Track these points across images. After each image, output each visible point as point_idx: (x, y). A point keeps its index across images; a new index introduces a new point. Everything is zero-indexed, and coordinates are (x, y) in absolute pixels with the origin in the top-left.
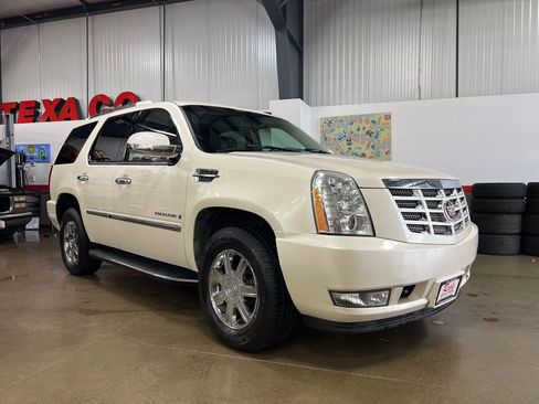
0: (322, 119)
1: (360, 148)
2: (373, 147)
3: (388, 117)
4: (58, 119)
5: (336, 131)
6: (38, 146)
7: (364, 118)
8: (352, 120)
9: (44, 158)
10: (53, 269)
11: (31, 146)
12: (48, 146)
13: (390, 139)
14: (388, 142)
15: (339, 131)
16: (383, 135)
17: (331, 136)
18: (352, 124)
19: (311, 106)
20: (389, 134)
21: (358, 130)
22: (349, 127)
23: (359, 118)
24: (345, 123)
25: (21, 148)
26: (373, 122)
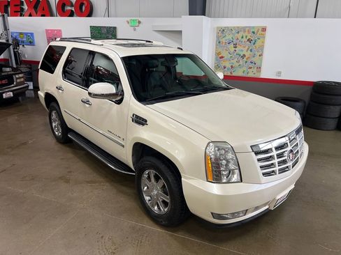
0: (218, 28)
1: (242, 51)
2: (251, 51)
3: (264, 29)
4: (37, 15)
5: (227, 38)
6: (26, 34)
7: (247, 29)
8: (239, 30)
9: (30, 42)
10: (47, 135)
11: (21, 33)
12: (32, 34)
13: (263, 46)
14: (262, 47)
15: (229, 37)
16: (259, 43)
17: (223, 40)
18: (238, 33)
19: (211, 17)
20: (263, 42)
21: (242, 37)
22: (236, 35)
23: (244, 29)
24: (234, 32)
25: (15, 34)
26: (254, 32)
